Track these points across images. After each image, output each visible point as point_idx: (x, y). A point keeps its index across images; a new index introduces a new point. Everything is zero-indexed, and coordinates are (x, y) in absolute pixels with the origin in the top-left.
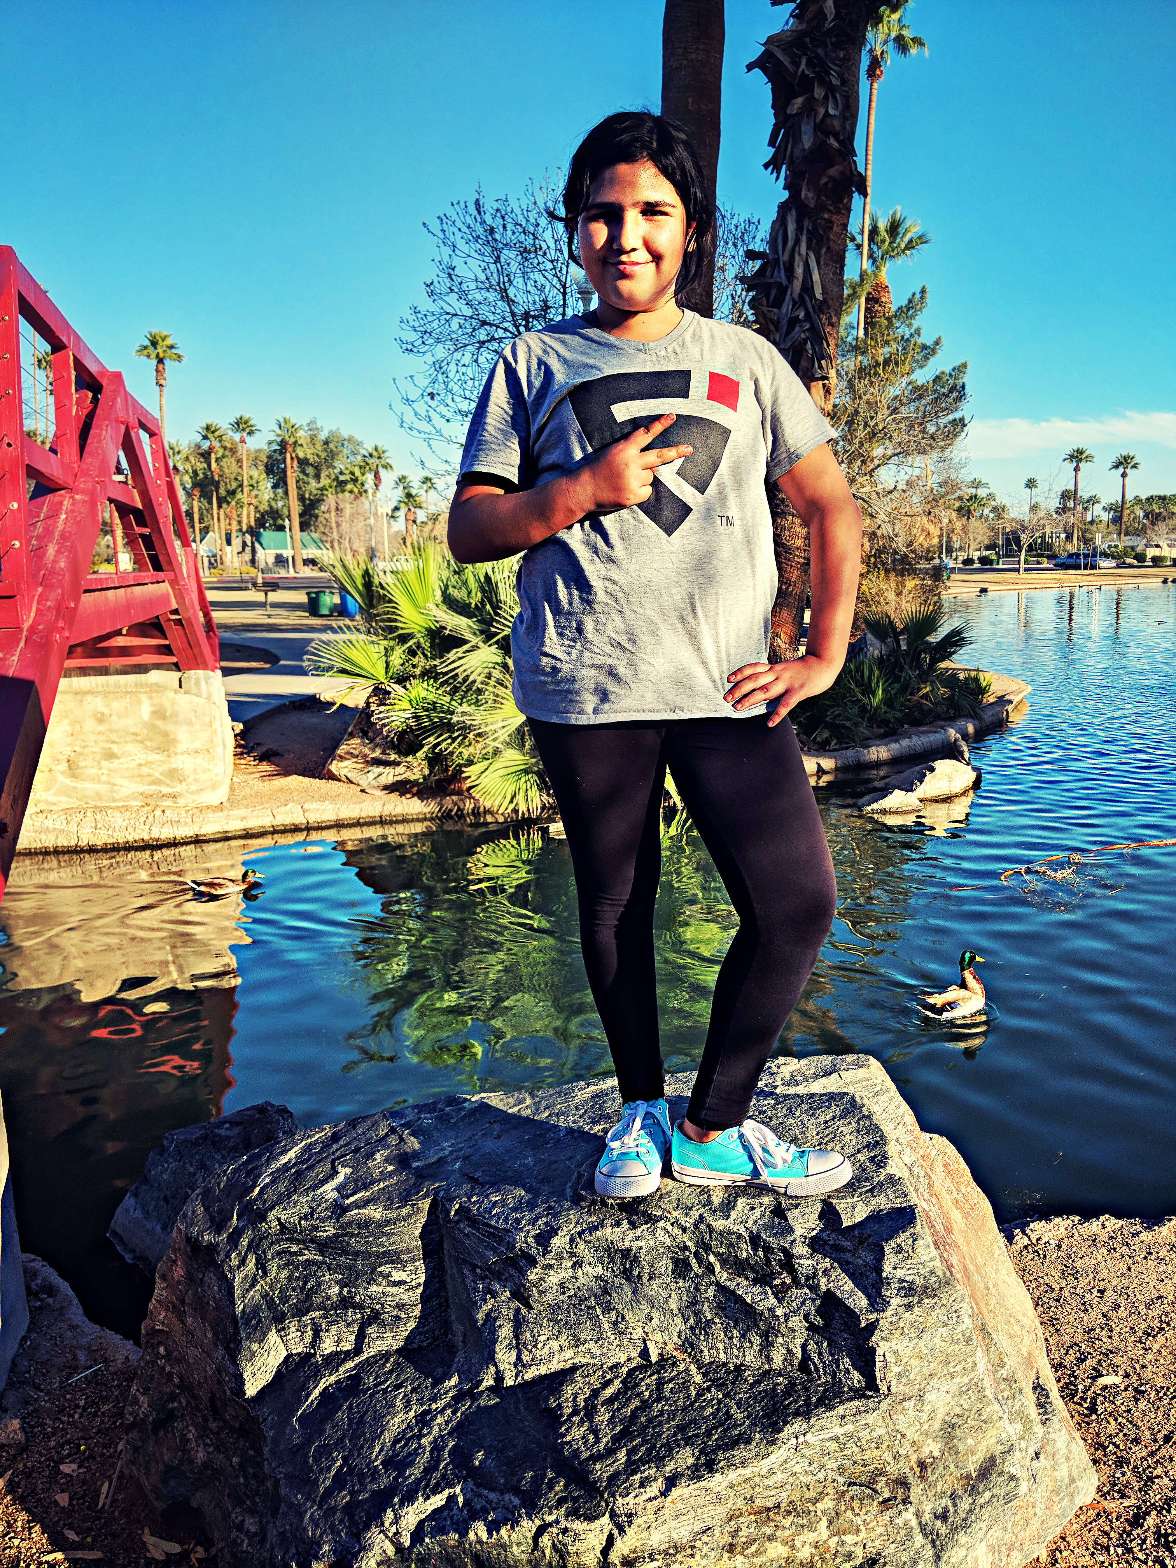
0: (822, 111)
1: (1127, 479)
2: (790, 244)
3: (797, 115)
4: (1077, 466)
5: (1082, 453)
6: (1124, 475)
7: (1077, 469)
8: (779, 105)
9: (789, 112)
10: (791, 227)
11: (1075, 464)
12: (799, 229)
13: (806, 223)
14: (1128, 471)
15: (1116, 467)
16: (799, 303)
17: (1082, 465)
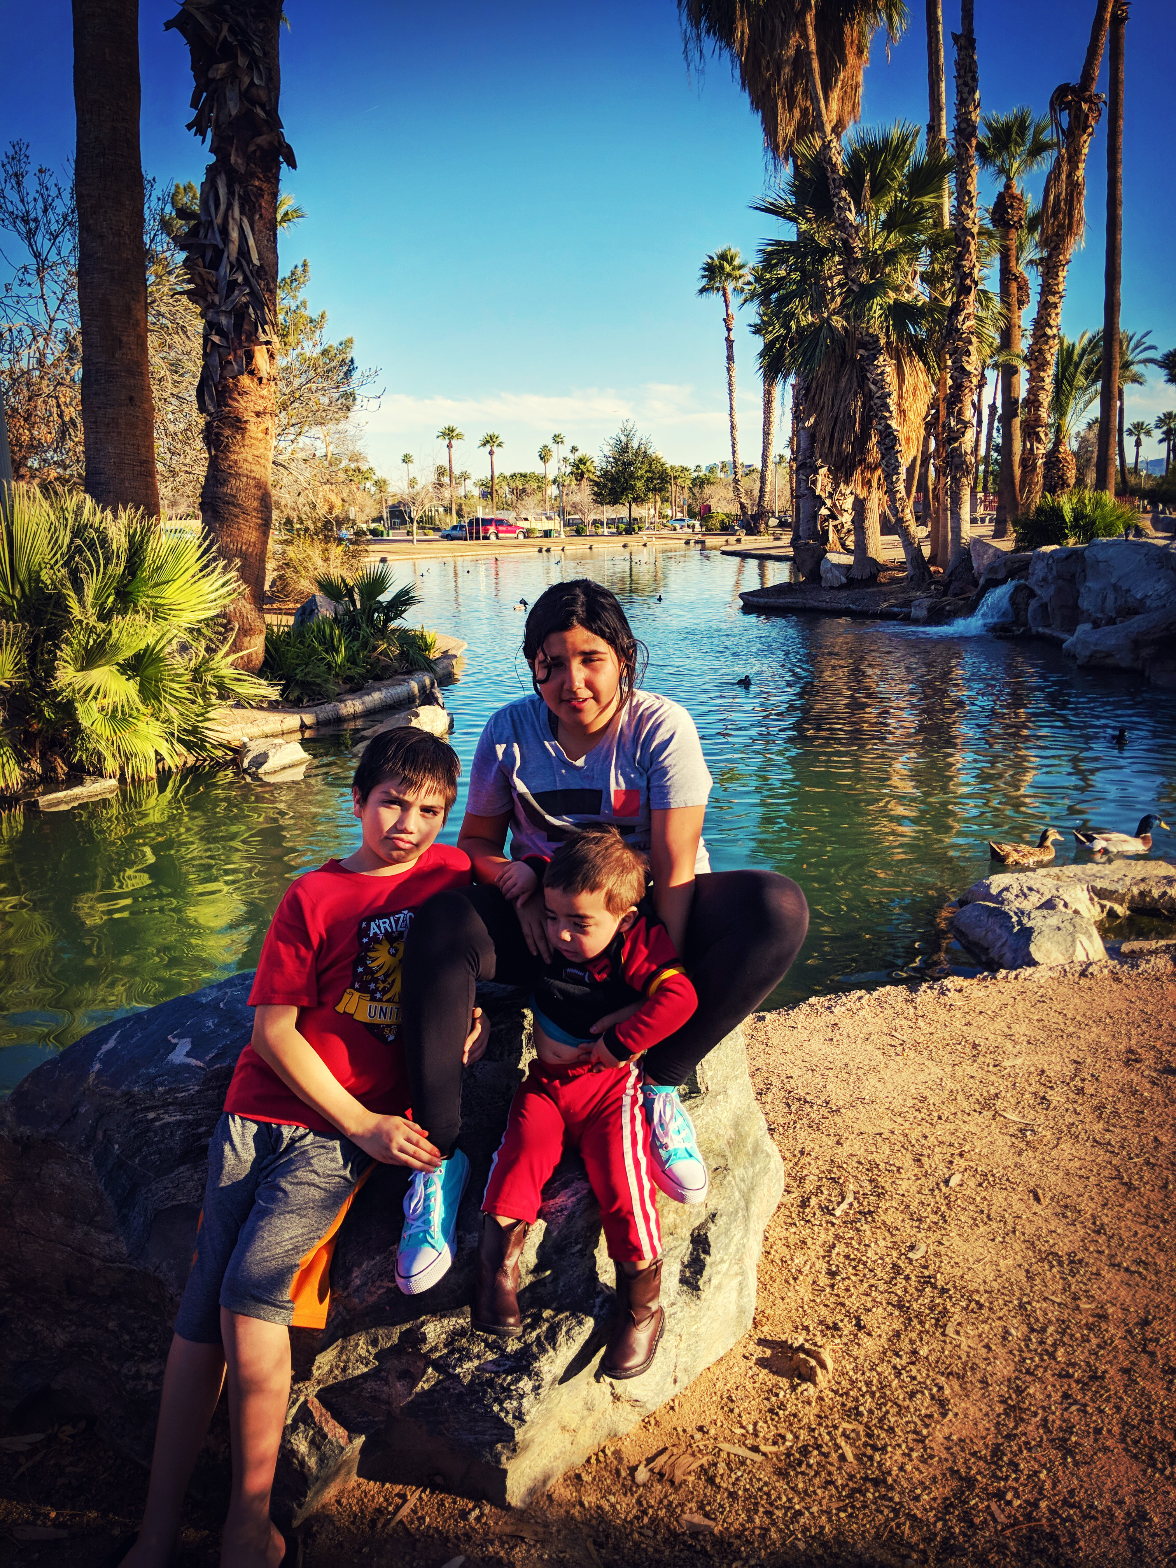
0: (246, 80)
1: (494, 457)
2: (223, 207)
3: (221, 80)
4: (450, 443)
5: (452, 430)
6: (491, 453)
7: (449, 446)
8: (200, 67)
9: (210, 76)
10: (222, 191)
11: (447, 441)
12: (231, 193)
13: (237, 188)
14: (494, 449)
15: (484, 445)
16: (237, 266)
17: (454, 442)
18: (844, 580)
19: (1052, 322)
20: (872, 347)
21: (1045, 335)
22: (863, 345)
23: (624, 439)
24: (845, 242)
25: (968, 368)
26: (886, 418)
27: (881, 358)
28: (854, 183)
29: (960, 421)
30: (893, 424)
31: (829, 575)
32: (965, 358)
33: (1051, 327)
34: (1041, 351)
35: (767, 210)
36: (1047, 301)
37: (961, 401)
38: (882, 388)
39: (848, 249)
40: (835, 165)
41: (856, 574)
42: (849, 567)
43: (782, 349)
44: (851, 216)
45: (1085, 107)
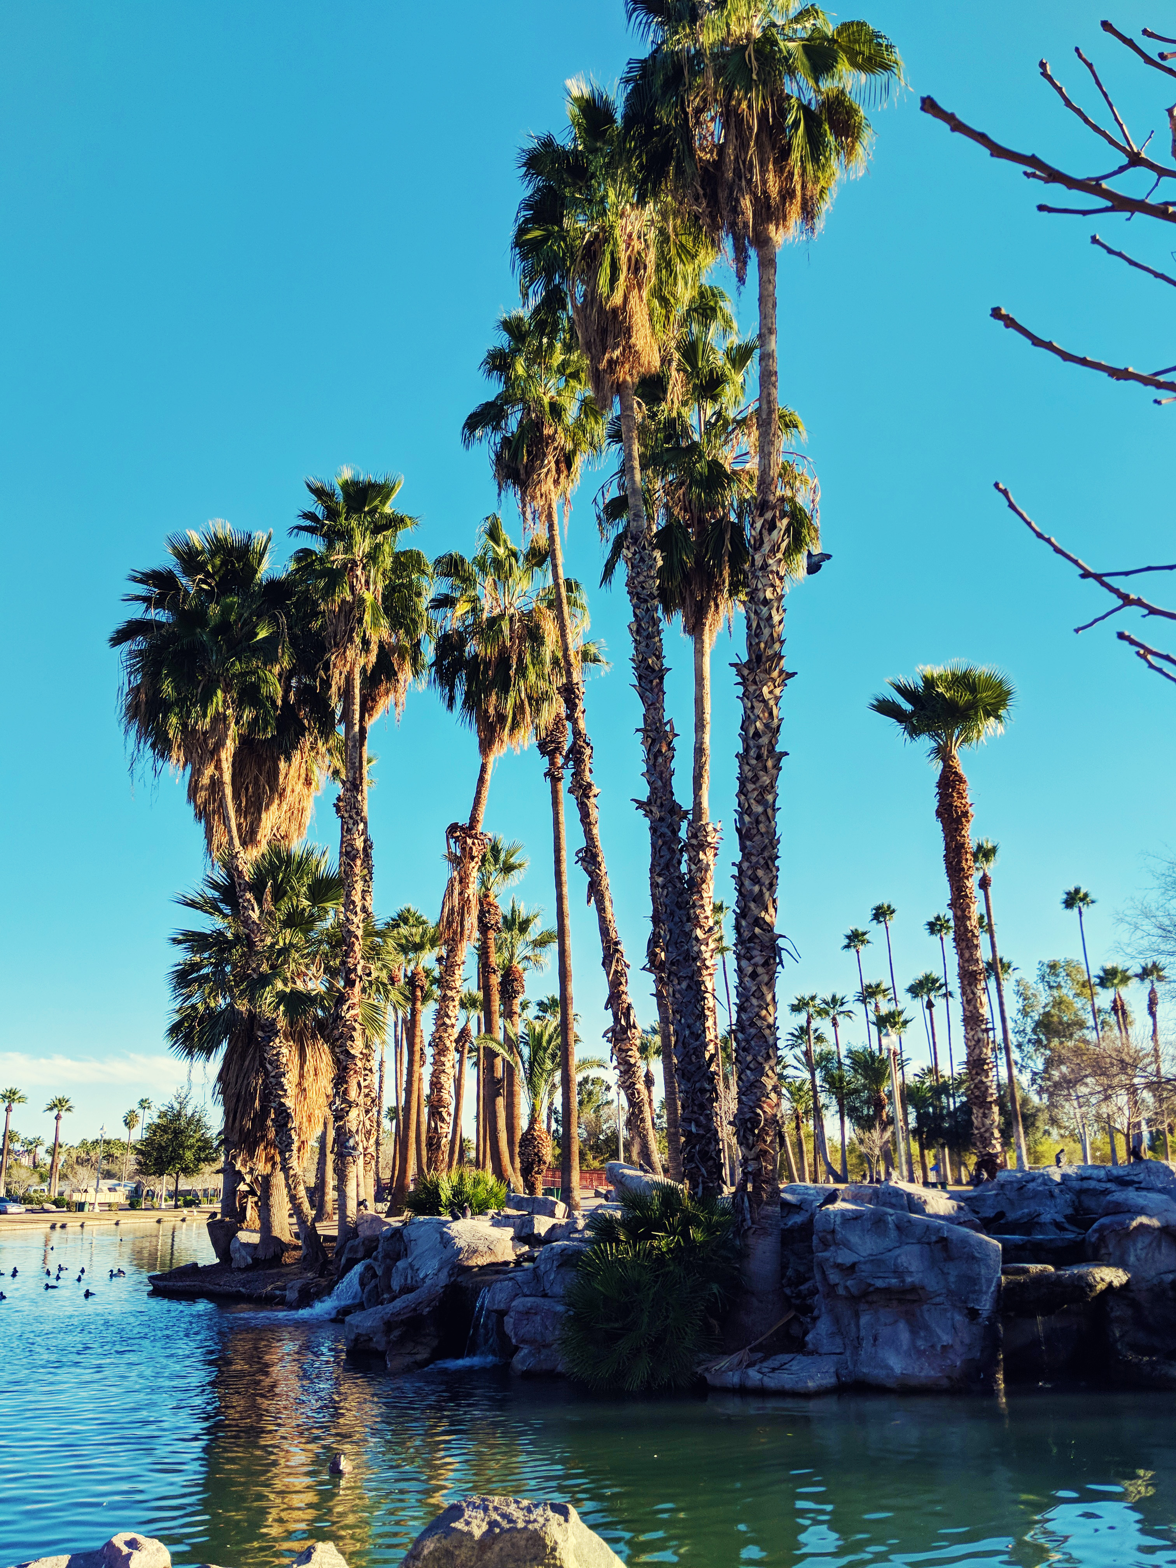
1: (60, 1122)
4: (10, 1106)
5: (14, 1094)
6: (58, 1118)
7: (8, 1110)
11: (7, 1104)
14: (62, 1113)
15: (51, 1109)
17: (14, 1106)
18: (250, 1260)
19: (450, 1013)
20: (270, 1029)
21: (444, 1024)
22: (262, 1028)
23: (177, 1106)
24: (248, 936)
25: (352, 1052)
26: (281, 1096)
27: (277, 1040)
28: (257, 887)
29: (345, 1101)
30: (289, 1102)
31: (237, 1255)
32: (349, 1043)
33: (449, 1017)
34: (440, 1038)
35: (187, 904)
36: (445, 995)
37: (347, 1082)
38: (278, 1067)
39: (251, 944)
40: (241, 872)
41: (261, 1254)
42: (255, 1246)
43: (192, 1028)
44: (255, 915)
45: (469, 841)
